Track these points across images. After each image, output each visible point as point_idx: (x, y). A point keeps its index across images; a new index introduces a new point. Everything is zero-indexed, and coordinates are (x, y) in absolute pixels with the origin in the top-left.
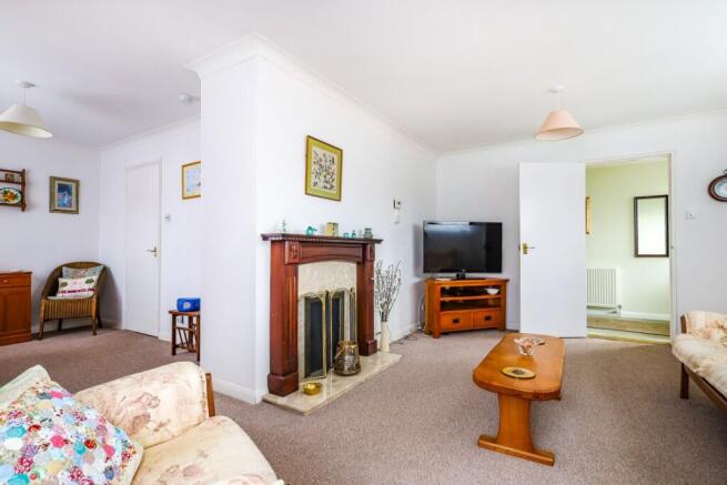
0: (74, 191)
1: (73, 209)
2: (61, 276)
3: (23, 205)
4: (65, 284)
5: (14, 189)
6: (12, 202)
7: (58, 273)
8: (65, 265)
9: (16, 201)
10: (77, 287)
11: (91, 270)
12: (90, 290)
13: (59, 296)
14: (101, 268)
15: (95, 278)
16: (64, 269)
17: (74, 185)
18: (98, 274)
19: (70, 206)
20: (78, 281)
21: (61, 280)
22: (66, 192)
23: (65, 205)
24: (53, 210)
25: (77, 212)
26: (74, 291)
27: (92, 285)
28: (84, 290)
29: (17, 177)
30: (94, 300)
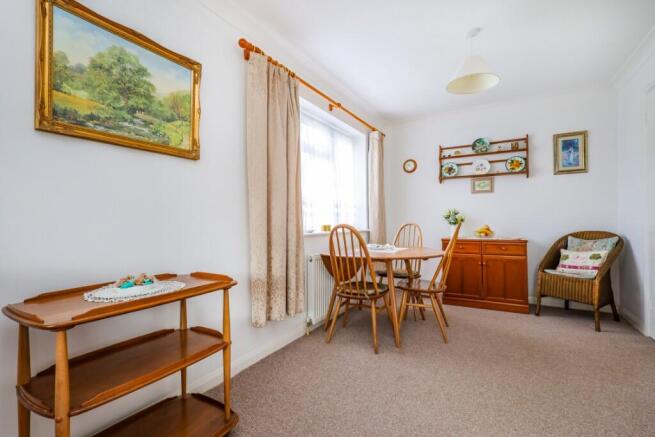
0: (581, 146)
1: (581, 166)
2: (566, 247)
3: (526, 172)
4: (567, 257)
5: (518, 156)
6: (518, 170)
7: (563, 243)
8: (571, 235)
9: (520, 168)
10: (579, 263)
11: (600, 243)
12: (595, 268)
13: (559, 271)
14: (615, 239)
15: (604, 253)
16: (570, 238)
17: (580, 139)
18: (609, 247)
19: (578, 165)
20: (582, 254)
21: (564, 252)
22: (571, 149)
23: (570, 164)
24: (558, 172)
25: (584, 170)
26: (576, 267)
27: (597, 263)
28: (587, 268)
29: (522, 145)
30: (597, 282)
